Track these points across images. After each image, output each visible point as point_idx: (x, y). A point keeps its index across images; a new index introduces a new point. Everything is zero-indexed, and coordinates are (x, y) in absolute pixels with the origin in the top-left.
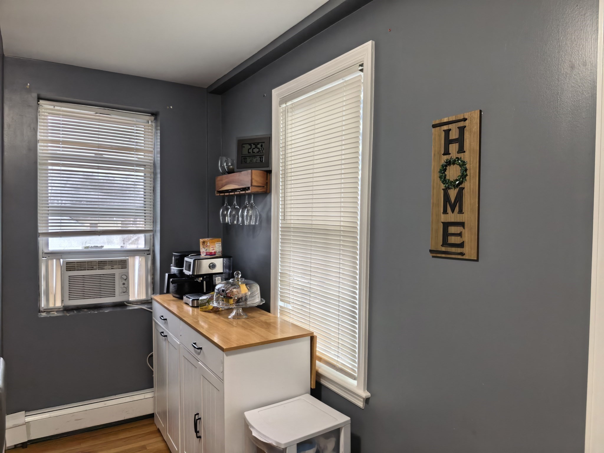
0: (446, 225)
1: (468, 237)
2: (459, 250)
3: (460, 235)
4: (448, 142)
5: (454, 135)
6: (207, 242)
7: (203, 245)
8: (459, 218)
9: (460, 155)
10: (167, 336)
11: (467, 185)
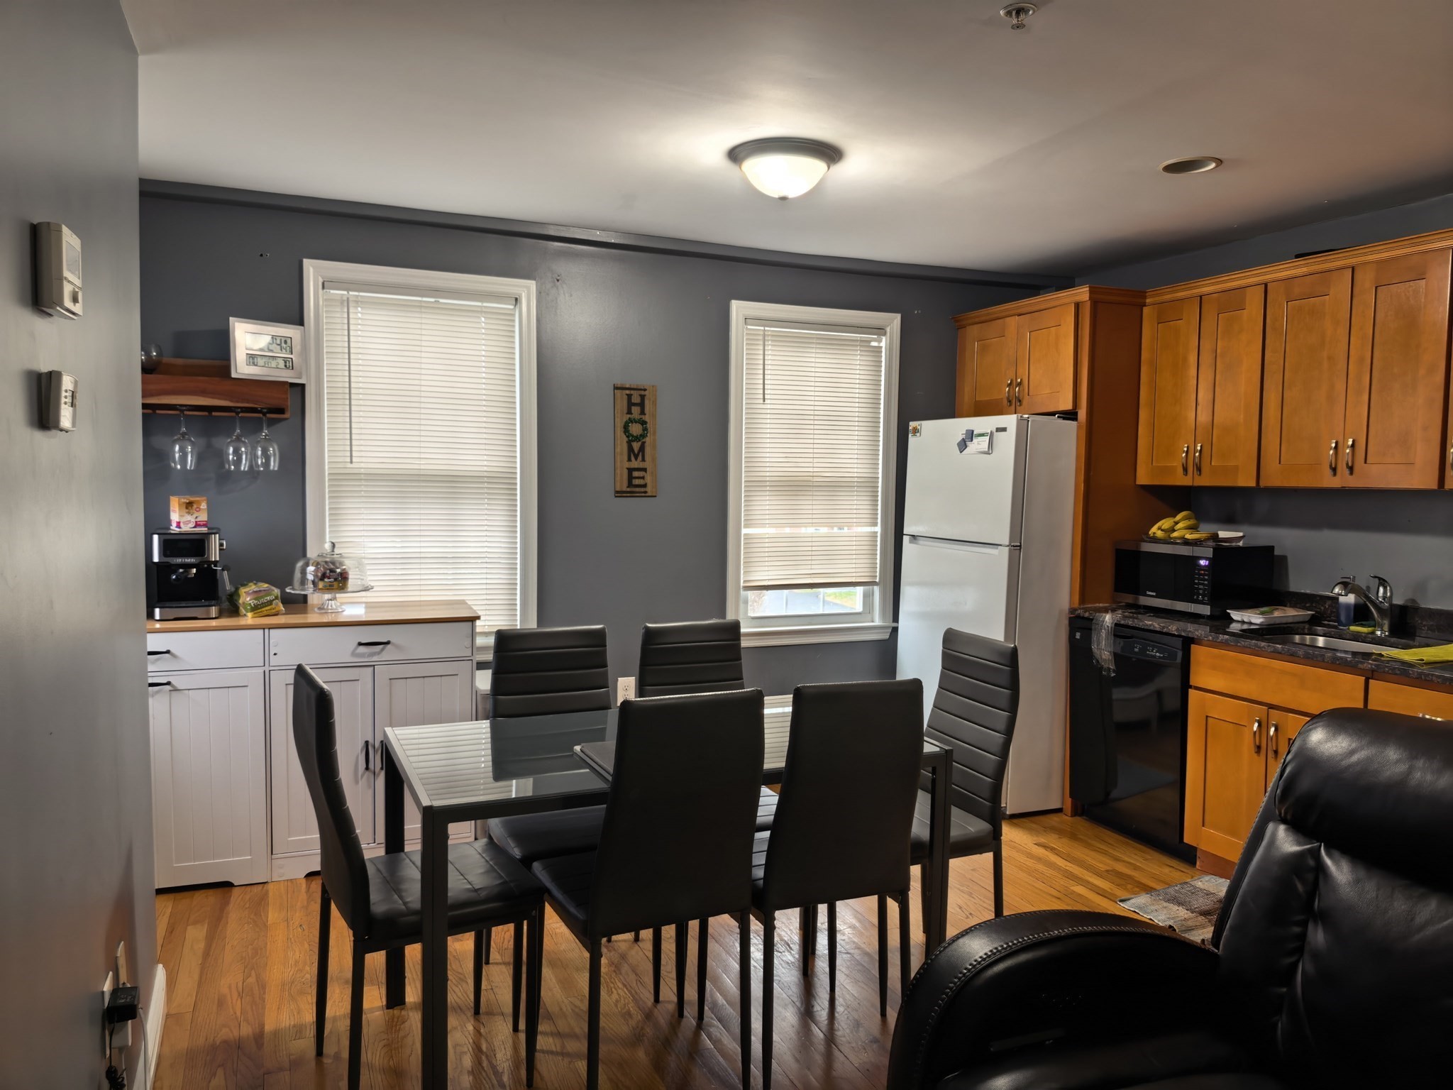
0: (630, 470)
1: (648, 479)
2: (642, 490)
3: (643, 478)
4: (630, 404)
5: (636, 399)
6: (199, 503)
7: (187, 508)
8: (641, 465)
9: (643, 416)
10: (168, 683)
11: (647, 440)
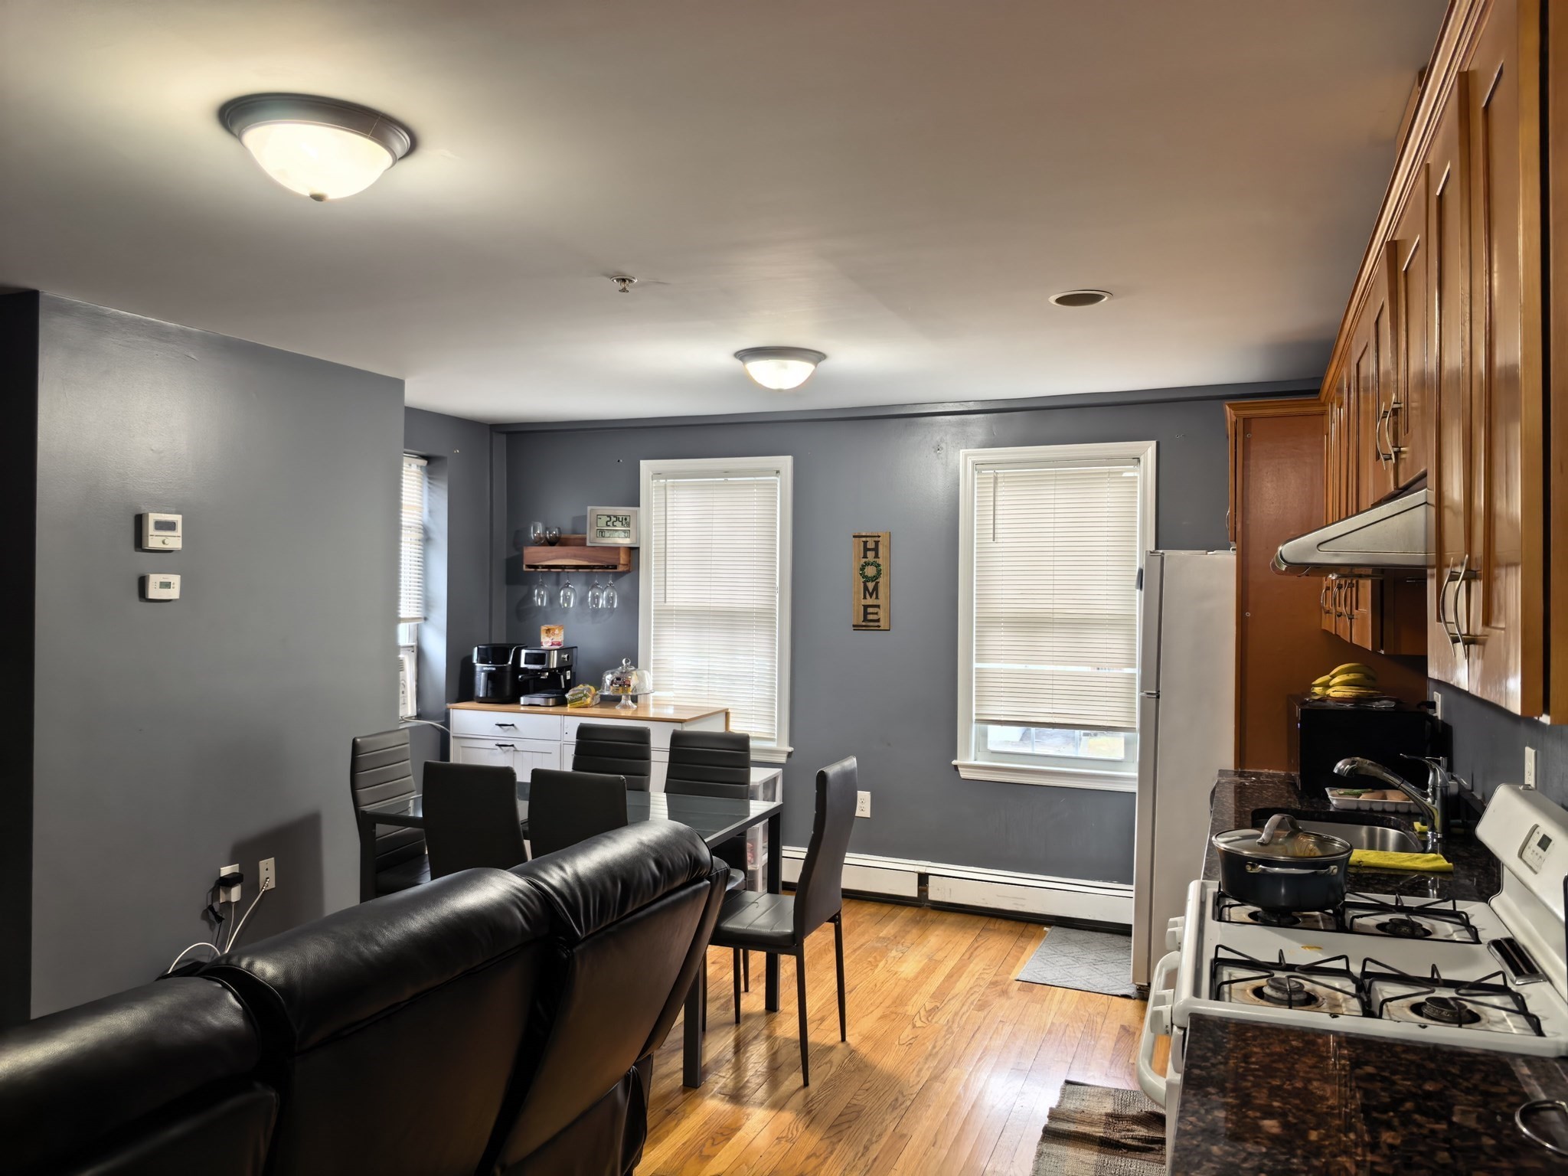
0: (866, 607)
1: (882, 614)
2: (876, 624)
3: (877, 613)
4: (866, 550)
5: (871, 545)
6: (554, 629)
7: (546, 633)
8: (875, 602)
9: (876, 560)
10: (512, 746)
11: (881, 580)
